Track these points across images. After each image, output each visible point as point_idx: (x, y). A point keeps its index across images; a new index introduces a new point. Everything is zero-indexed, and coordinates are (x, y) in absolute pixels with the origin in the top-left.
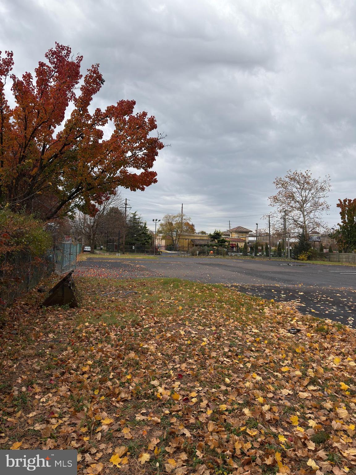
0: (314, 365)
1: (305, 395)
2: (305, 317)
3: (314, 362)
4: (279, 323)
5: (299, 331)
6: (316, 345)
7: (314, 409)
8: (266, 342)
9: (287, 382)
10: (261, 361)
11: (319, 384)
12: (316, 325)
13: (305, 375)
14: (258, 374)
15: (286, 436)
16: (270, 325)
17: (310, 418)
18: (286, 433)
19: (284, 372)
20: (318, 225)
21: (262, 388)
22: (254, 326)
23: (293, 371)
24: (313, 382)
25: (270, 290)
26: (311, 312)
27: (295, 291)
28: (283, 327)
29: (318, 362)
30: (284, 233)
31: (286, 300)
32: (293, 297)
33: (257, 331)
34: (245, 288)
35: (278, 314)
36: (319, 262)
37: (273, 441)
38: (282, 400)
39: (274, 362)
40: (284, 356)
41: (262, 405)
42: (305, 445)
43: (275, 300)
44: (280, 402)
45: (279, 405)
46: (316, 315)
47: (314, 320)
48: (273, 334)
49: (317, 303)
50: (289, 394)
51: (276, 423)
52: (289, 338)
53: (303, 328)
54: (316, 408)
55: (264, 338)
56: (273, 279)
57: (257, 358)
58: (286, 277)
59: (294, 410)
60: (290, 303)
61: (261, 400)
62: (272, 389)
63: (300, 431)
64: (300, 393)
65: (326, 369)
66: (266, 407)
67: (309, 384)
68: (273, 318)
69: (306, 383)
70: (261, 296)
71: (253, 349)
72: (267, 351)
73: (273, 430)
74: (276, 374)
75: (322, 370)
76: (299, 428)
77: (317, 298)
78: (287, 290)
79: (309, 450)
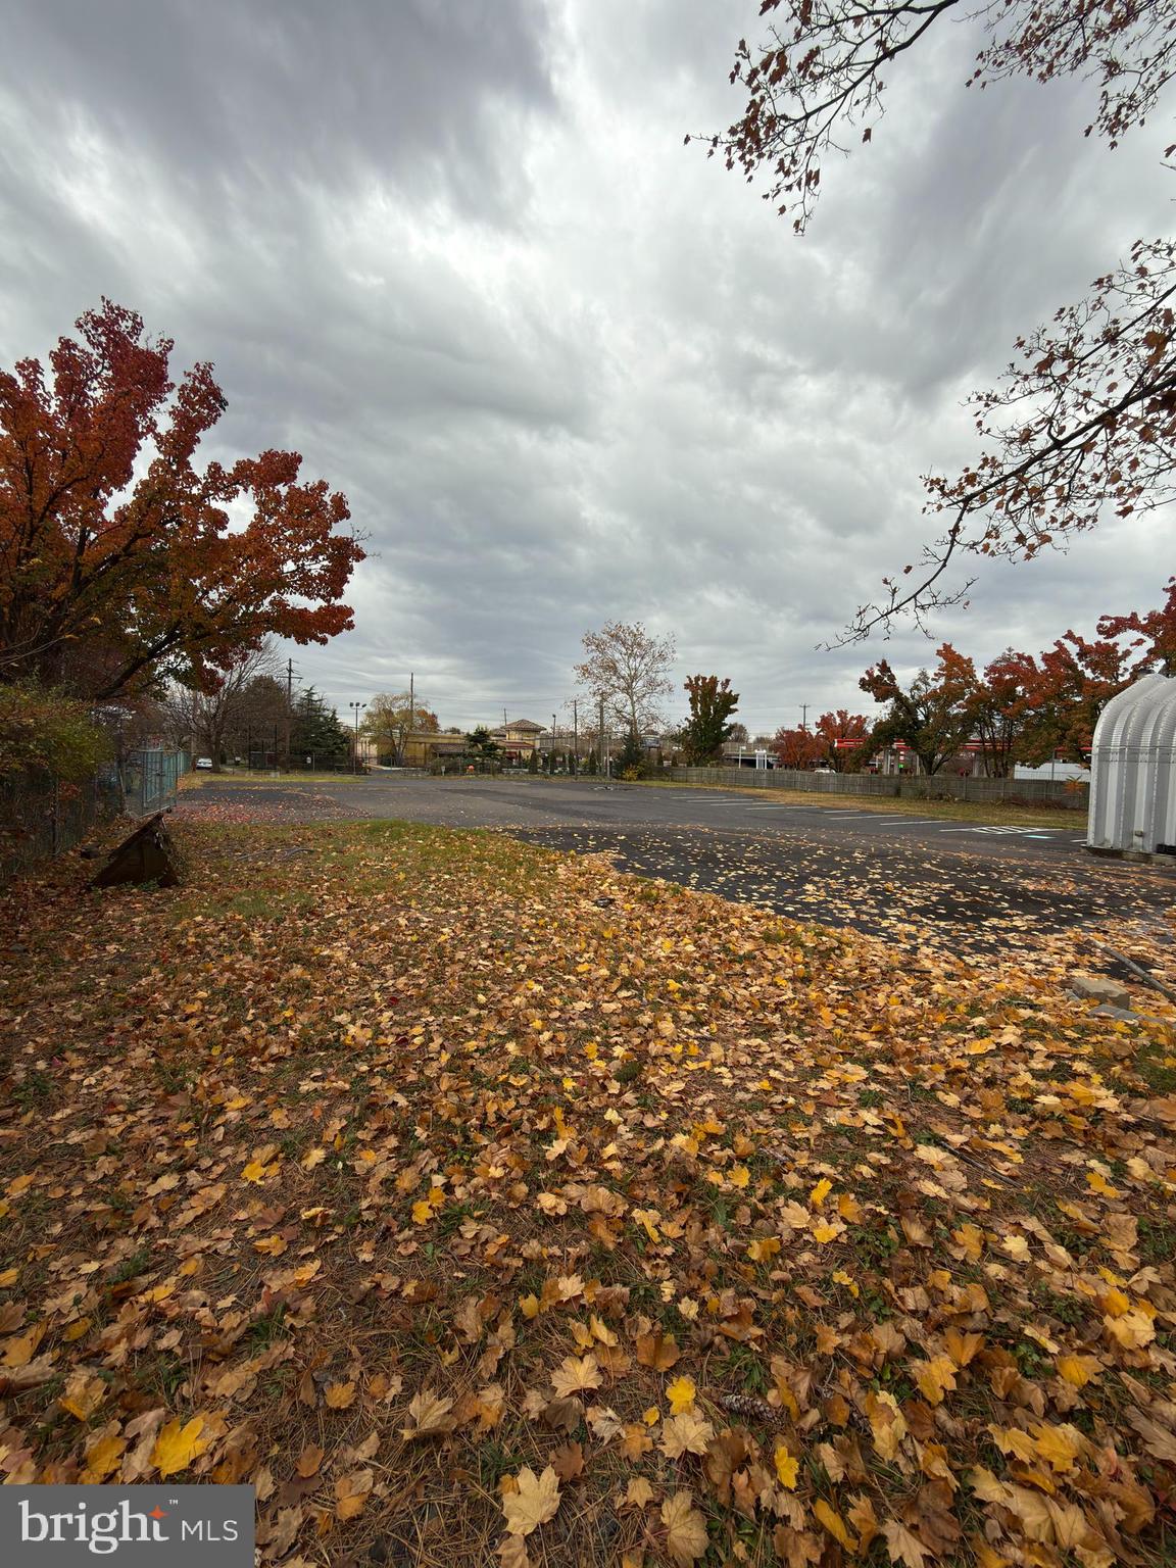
0: (631, 956)
1: (613, 1006)
2: (623, 877)
3: (631, 952)
4: (580, 891)
5: (612, 901)
6: (638, 924)
7: (624, 1028)
8: (556, 924)
9: (585, 989)
10: (544, 958)
11: (635, 987)
12: (639, 889)
13: (614, 973)
14: (537, 982)
15: (575, 1079)
16: (565, 895)
17: (616, 1043)
18: (576, 1074)
19: (581, 974)
20: (655, 718)
21: (540, 1003)
22: (537, 899)
23: (596, 970)
24: (626, 984)
25: (571, 835)
26: (633, 869)
27: (611, 834)
28: (587, 897)
29: (638, 951)
30: (599, 735)
31: (595, 851)
32: (609, 845)
33: (541, 907)
34: (527, 834)
35: (580, 875)
36: (655, 783)
37: (552, 1089)
38: (573, 1020)
39: (566, 958)
40: (584, 945)
41: (540, 1033)
42: (604, 1088)
43: (578, 852)
44: (571, 1023)
45: (568, 1030)
46: (642, 872)
47: (637, 881)
48: (568, 911)
49: (645, 853)
50: (586, 1009)
51: (560, 1060)
52: (595, 914)
53: (619, 896)
54: (627, 1025)
55: (553, 919)
56: (578, 814)
57: (537, 954)
58: (600, 810)
59: (592, 1033)
60: (601, 855)
61: (538, 1024)
62: (558, 1003)
63: (599, 1067)
64: (605, 1005)
65: (649, 961)
66: (547, 1035)
67: (620, 989)
68: (569, 882)
69: (614, 986)
70: (555, 845)
71: (532, 939)
72: (556, 939)
73: (556, 1071)
74: (567, 977)
75: (642, 964)
76: (598, 1063)
77: (645, 845)
78: (598, 833)
79: (610, 1096)
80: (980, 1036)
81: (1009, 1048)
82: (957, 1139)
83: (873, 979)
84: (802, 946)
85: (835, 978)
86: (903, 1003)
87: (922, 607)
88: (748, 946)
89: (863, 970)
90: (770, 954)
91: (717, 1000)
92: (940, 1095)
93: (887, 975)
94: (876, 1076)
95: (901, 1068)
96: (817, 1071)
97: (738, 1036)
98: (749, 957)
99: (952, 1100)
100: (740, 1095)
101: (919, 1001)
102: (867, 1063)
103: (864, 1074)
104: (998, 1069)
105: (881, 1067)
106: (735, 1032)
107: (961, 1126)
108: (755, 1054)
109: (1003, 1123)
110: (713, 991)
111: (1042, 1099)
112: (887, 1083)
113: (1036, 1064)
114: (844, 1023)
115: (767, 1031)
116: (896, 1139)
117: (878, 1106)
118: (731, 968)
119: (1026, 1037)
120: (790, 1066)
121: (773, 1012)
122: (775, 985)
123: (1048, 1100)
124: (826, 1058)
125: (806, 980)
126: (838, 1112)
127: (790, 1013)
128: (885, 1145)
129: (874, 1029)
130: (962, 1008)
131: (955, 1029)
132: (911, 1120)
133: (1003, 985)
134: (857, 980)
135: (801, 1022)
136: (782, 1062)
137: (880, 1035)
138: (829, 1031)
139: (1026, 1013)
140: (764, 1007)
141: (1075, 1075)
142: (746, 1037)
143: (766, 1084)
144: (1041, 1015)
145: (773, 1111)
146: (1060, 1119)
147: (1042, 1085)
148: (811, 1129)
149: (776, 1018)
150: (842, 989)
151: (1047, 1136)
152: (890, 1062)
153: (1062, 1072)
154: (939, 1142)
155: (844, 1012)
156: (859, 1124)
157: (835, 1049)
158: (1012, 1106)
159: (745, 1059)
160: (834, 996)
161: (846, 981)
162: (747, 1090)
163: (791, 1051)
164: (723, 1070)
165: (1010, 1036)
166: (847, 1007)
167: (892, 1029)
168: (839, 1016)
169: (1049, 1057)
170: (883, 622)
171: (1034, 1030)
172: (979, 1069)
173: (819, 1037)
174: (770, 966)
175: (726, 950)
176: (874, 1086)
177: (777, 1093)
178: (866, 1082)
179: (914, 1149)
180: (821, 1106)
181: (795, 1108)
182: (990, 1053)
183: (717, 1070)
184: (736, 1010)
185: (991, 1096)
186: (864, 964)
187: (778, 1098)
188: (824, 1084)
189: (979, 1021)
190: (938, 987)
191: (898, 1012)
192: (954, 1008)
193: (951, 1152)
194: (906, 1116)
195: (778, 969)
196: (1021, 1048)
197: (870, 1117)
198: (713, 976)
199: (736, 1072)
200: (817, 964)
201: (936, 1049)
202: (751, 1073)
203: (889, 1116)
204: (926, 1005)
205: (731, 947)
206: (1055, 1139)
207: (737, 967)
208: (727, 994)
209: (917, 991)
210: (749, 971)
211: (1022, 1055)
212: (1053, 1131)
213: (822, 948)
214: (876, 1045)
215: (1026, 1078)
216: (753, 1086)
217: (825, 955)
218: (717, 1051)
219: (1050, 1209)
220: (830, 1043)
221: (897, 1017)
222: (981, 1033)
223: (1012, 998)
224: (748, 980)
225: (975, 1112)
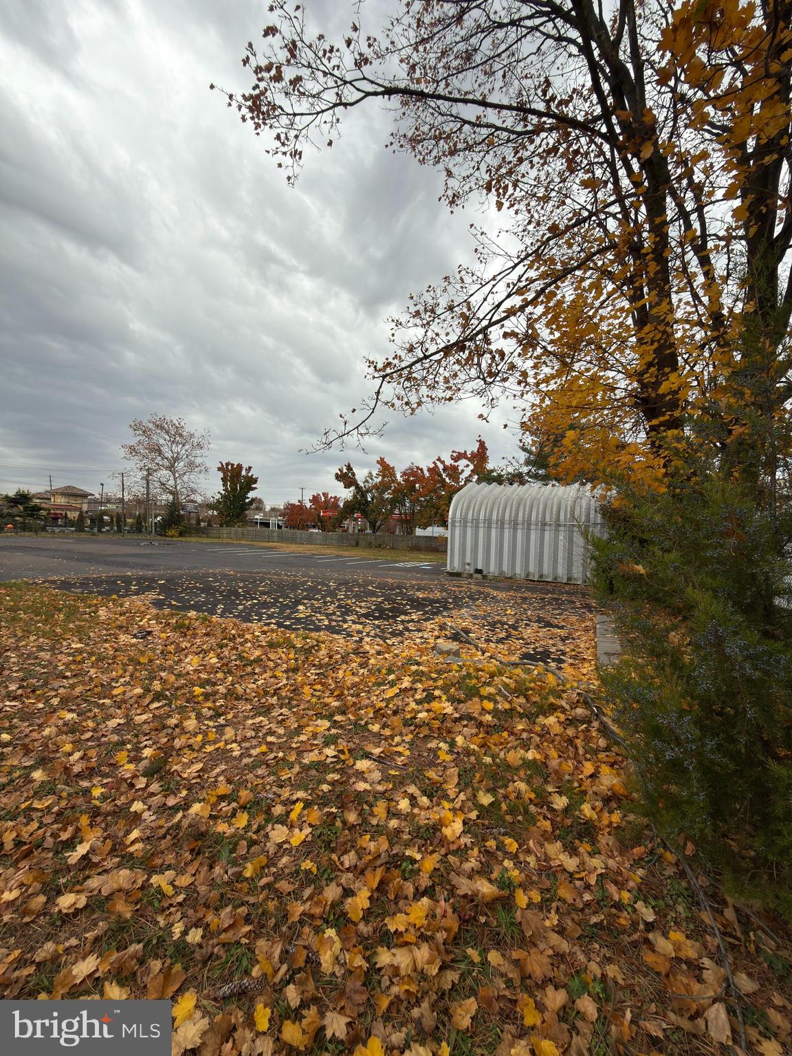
0: (163, 674)
1: (144, 717)
2: (161, 612)
3: (164, 671)
4: (120, 627)
5: (149, 633)
6: (171, 648)
7: (153, 733)
8: (94, 658)
9: (119, 708)
10: (79, 689)
11: (166, 698)
12: (174, 621)
13: (147, 690)
14: (70, 711)
15: (103, 786)
16: (105, 632)
17: (146, 746)
18: (105, 781)
19: (116, 696)
20: (193, 491)
21: (71, 728)
22: (75, 639)
23: (131, 690)
24: (158, 697)
25: (115, 582)
26: (170, 606)
27: (152, 580)
28: (127, 632)
29: (171, 670)
30: (145, 502)
31: (137, 593)
32: (150, 588)
33: (79, 645)
34: (69, 583)
35: (121, 615)
36: (193, 539)
37: (80, 801)
38: (106, 736)
39: (102, 685)
40: (120, 672)
41: (70, 754)
42: (132, 785)
43: (119, 596)
44: (104, 739)
45: (99, 746)
46: (178, 608)
47: (173, 615)
48: (107, 645)
49: (181, 592)
50: (119, 724)
51: (90, 773)
52: (133, 645)
53: (155, 627)
54: (156, 730)
55: (91, 654)
56: (125, 565)
57: (73, 687)
58: (145, 561)
59: (123, 743)
60: (142, 597)
61: (68, 748)
62: (91, 724)
63: (128, 769)
64: (137, 718)
65: (179, 676)
66: (77, 755)
67: (152, 702)
68: (108, 623)
69: (147, 701)
70: (98, 592)
71: (68, 674)
72: (92, 671)
73: (85, 784)
74: (101, 701)
75: (173, 678)
76: (128, 766)
77: (182, 587)
78: (140, 580)
79: (137, 790)
80: (392, 686)
81: (406, 690)
82: (377, 751)
83: (336, 662)
84: (294, 647)
85: (314, 665)
86: (353, 674)
87: (361, 434)
88: (257, 653)
89: (331, 657)
90: (272, 656)
91: (231, 695)
92: (370, 727)
93: (345, 659)
94: (335, 724)
95: (350, 716)
96: (299, 730)
97: (247, 718)
98: (258, 660)
99: (375, 728)
100: (246, 760)
101: (362, 671)
102: (330, 717)
103: (327, 724)
104: (400, 703)
105: (338, 718)
106: (245, 716)
107: (380, 742)
108: (257, 728)
109: (401, 734)
110: (229, 690)
111: (420, 715)
112: (341, 727)
113: (418, 697)
114: (318, 693)
115: (267, 710)
116: (344, 761)
117: (335, 743)
118: (244, 670)
119: (414, 682)
120: (281, 731)
121: (272, 697)
122: (275, 677)
123: (422, 715)
124: (305, 720)
125: (295, 670)
126: (311, 754)
127: (284, 694)
128: (338, 767)
129: (335, 694)
130: (384, 671)
131: (379, 685)
132: (354, 746)
133: (404, 654)
134: (328, 664)
135: (291, 699)
136: (277, 730)
137: (339, 697)
138: (309, 701)
139: (414, 668)
140: (266, 693)
141: (435, 698)
142: (253, 717)
143: (264, 748)
144: (421, 668)
145: (268, 766)
146: (428, 724)
147: (420, 707)
148: (292, 770)
149: (274, 700)
150: (318, 671)
151: (421, 735)
152: (344, 713)
153: (430, 698)
154: (367, 756)
155: (318, 687)
156: (323, 758)
157: (311, 713)
158: (406, 723)
159: (250, 734)
160: (313, 677)
161: (320, 666)
162: (250, 756)
163: (283, 720)
164: (234, 745)
165: (406, 683)
166: (320, 683)
167: (346, 692)
168: (315, 690)
169: (423, 691)
170: (340, 440)
171: (418, 676)
172: (391, 706)
173: (302, 707)
174: (271, 664)
175: (241, 657)
176: (333, 731)
177: (272, 752)
178: (329, 730)
179: (354, 764)
180: (300, 753)
181: (283, 759)
182: (397, 695)
183: (229, 747)
184: (246, 699)
185: (396, 720)
186: (332, 653)
187: (272, 756)
188: (303, 738)
189: (392, 677)
190: (372, 661)
191: (350, 680)
192: (380, 672)
193: (374, 760)
194: (351, 745)
195: (277, 665)
196: (411, 689)
197: (330, 752)
198: (230, 678)
199: (243, 745)
200: (303, 658)
201: (369, 699)
202: (254, 742)
203: (341, 748)
204: (366, 673)
205: (245, 654)
206: (425, 736)
207: (249, 669)
208: (239, 689)
209: (362, 666)
210: (257, 671)
211: (411, 692)
212: (425, 731)
213: (306, 647)
214: (336, 704)
215: (413, 705)
216: (254, 752)
217: (308, 651)
218: (229, 733)
219: (421, 777)
220: (308, 709)
221: (349, 683)
222: (392, 684)
223: (409, 660)
224: (256, 677)
225: (387, 732)
